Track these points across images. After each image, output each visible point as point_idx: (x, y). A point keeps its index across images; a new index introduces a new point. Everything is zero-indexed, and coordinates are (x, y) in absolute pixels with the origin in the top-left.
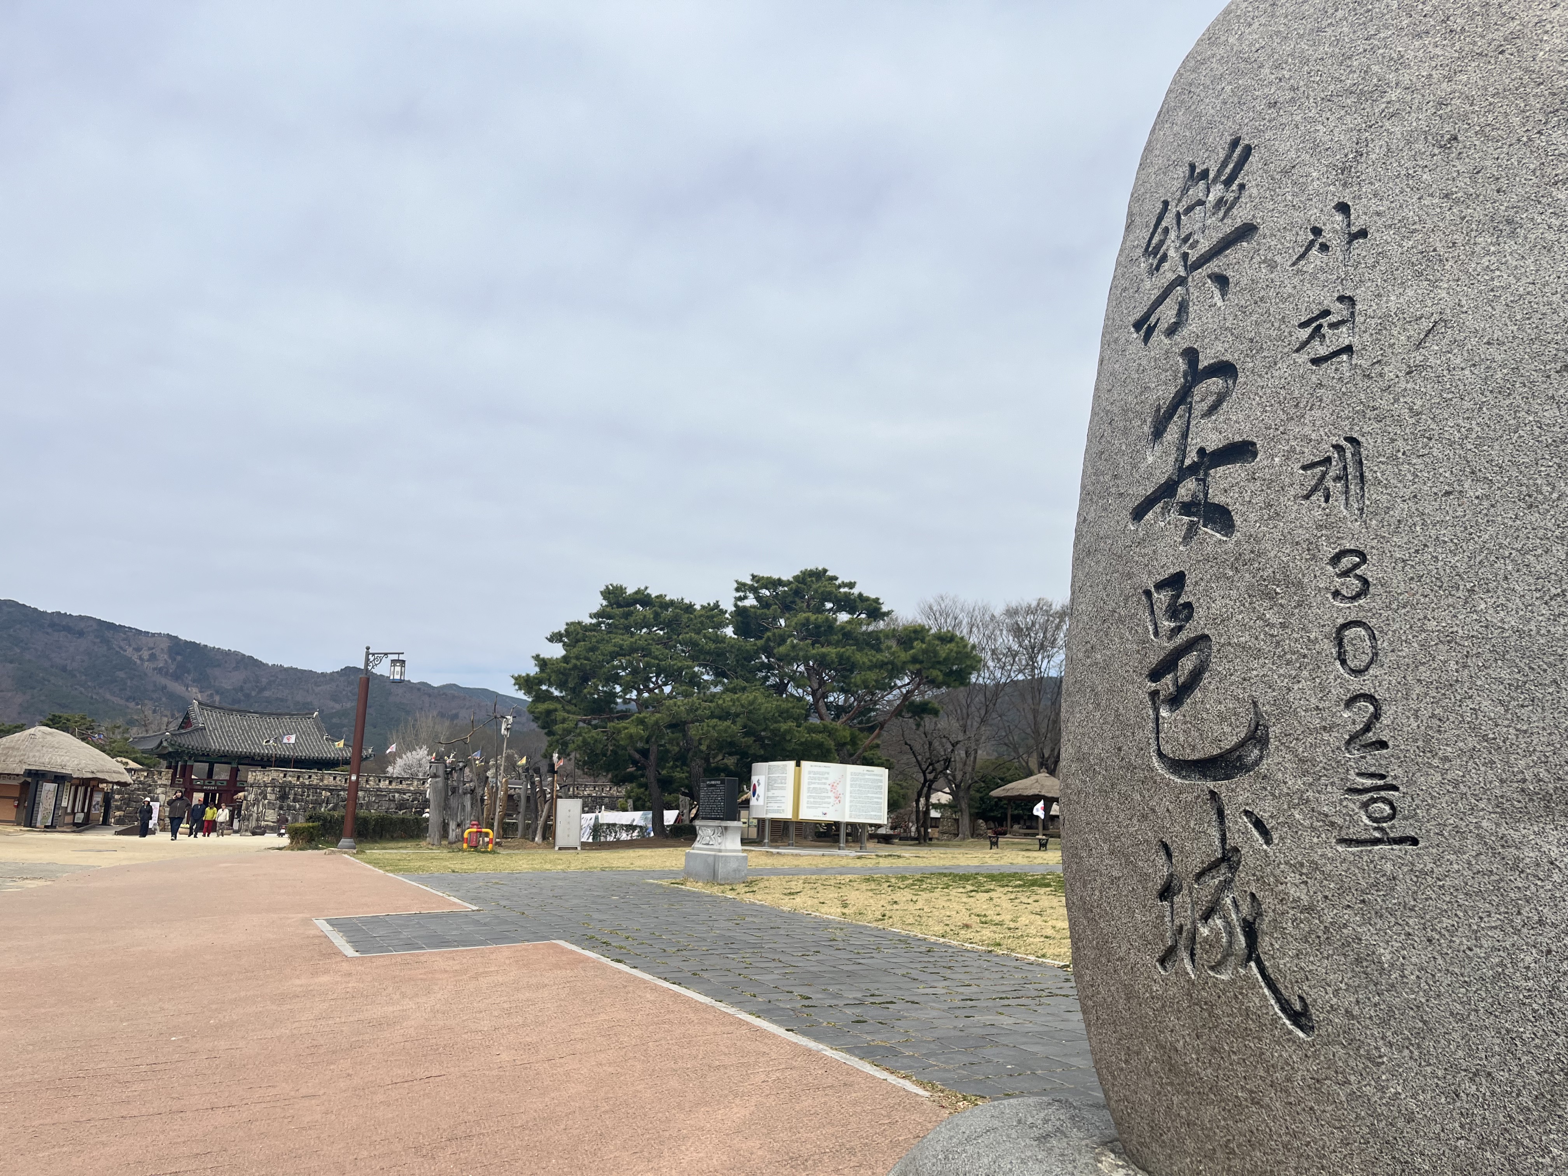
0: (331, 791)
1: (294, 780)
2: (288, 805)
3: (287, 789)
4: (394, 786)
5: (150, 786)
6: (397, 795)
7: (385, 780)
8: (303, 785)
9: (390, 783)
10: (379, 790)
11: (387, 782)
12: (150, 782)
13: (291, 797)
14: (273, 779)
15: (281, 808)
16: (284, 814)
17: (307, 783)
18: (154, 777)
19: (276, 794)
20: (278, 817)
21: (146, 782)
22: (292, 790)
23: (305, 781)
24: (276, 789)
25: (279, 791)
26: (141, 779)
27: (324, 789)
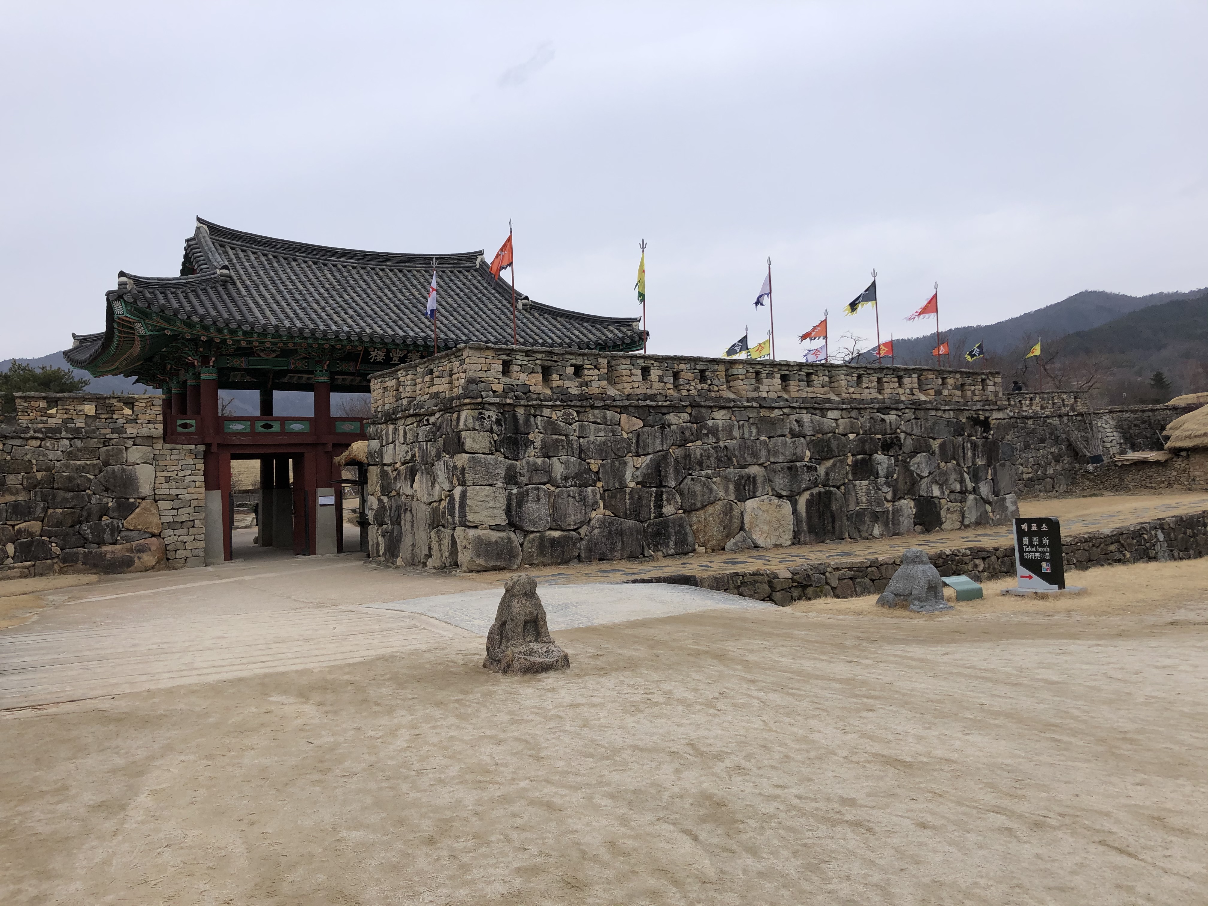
0: (642, 411)
2: (532, 468)
3: (521, 414)
4: (794, 391)
6: (807, 418)
8: (563, 400)
9: (784, 380)
12: (106, 432)
15: (511, 478)
16: (522, 499)
17: (574, 391)
18: (115, 416)
19: (491, 431)
20: (508, 511)
21: (94, 432)
22: (535, 416)
23: (567, 384)
24: (487, 413)
25: (498, 422)
26: (78, 425)
27: (623, 409)
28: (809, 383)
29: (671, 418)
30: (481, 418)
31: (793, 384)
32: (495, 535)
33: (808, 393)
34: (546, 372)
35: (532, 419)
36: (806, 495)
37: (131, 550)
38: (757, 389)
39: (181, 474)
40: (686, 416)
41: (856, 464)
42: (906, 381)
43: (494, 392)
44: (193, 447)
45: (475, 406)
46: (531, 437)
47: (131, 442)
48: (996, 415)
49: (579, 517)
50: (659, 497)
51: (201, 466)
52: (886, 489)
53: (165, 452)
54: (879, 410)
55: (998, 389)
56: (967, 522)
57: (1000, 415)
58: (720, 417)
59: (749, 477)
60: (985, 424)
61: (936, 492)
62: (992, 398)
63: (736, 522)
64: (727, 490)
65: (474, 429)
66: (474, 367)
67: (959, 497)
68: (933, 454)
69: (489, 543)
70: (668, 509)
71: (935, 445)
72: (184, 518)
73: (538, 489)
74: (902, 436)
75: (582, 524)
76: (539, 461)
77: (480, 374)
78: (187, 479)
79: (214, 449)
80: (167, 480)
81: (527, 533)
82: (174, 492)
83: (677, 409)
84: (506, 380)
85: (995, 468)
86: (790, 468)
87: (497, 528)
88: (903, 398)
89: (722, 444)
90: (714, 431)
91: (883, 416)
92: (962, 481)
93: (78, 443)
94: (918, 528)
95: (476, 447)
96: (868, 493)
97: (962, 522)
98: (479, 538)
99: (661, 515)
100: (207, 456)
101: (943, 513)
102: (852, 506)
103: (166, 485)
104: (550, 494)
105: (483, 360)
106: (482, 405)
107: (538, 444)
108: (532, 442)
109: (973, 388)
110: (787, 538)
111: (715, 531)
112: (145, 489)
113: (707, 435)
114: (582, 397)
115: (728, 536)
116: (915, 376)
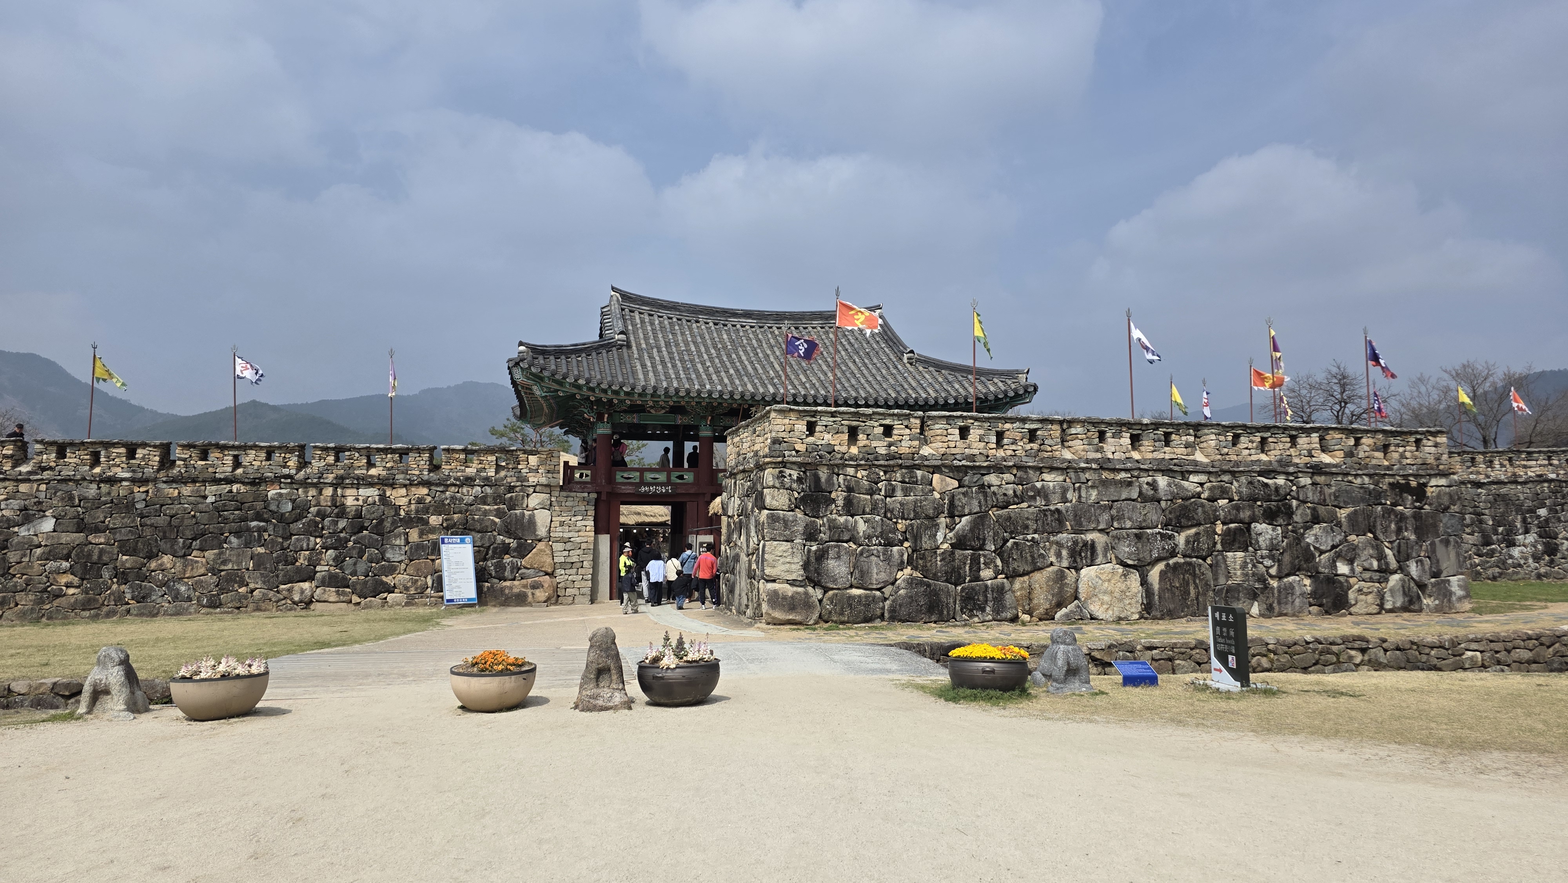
0: (958, 472)
1: (840, 442)
2: (833, 526)
3: (823, 474)
4: (1147, 452)
5: (511, 489)
6: (1162, 481)
7: (1117, 435)
8: (869, 460)
9: (1135, 440)
10: (1105, 465)
11: (1126, 440)
12: (512, 480)
13: (839, 496)
14: (776, 441)
15: (811, 535)
16: (821, 556)
17: (882, 451)
18: (520, 467)
19: (791, 489)
20: (806, 566)
21: (503, 479)
22: (838, 475)
23: (874, 444)
24: (788, 472)
25: (800, 480)
26: (489, 474)
27: (936, 469)
28: (1167, 443)
29: (992, 479)
30: (781, 475)
31: (1147, 444)
32: (790, 590)
33: (1166, 453)
34: (853, 433)
35: (835, 477)
36: (1161, 566)
37: (525, 586)
38: (1099, 450)
39: (573, 519)
40: (1008, 477)
41: (1226, 533)
42: (1302, 441)
43: (797, 452)
44: (586, 495)
45: (776, 465)
46: (833, 495)
47: (531, 490)
48: (1433, 482)
49: (883, 576)
50: (975, 561)
51: (592, 513)
52: (1267, 562)
53: (562, 499)
54: (1261, 473)
55: (1440, 450)
56: (1388, 606)
57: (1443, 481)
58: (1051, 479)
59: (1085, 544)
60: (1420, 493)
61: (1343, 568)
62: (1431, 460)
63: (1070, 590)
64: (1059, 555)
65: (774, 487)
66: (777, 428)
67: (1376, 576)
68: (1339, 524)
69: (785, 598)
70: (986, 573)
71: (1343, 514)
72: (575, 559)
73: (838, 547)
74: (1294, 503)
75: (886, 584)
76: (842, 519)
77: (783, 435)
78: (579, 524)
79: (604, 497)
80: (562, 524)
81: (826, 590)
82: (566, 535)
83: (998, 469)
84: (811, 439)
85: (1433, 544)
86: (1138, 537)
87: (793, 583)
88: (1296, 460)
89: (1052, 508)
90: (1043, 493)
91: (1266, 481)
92: (1381, 557)
93: (488, 490)
94: (1314, 609)
95: (775, 504)
96: (1244, 566)
97: (1381, 606)
98: (775, 592)
99: (977, 578)
100: (597, 503)
101: (1352, 595)
102: (1222, 580)
103: (559, 529)
104: (851, 553)
105: (787, 421)
106: (784, 464)
107: (840, 502)
108: (834, 501)
109: (1401, 449)
110: (1134, 610)
111: (1042, 600)
112: (542, 532)
113: (1033, 498)
114: (890, 457)
115: (1060, 605)
116: (1315, 435)
